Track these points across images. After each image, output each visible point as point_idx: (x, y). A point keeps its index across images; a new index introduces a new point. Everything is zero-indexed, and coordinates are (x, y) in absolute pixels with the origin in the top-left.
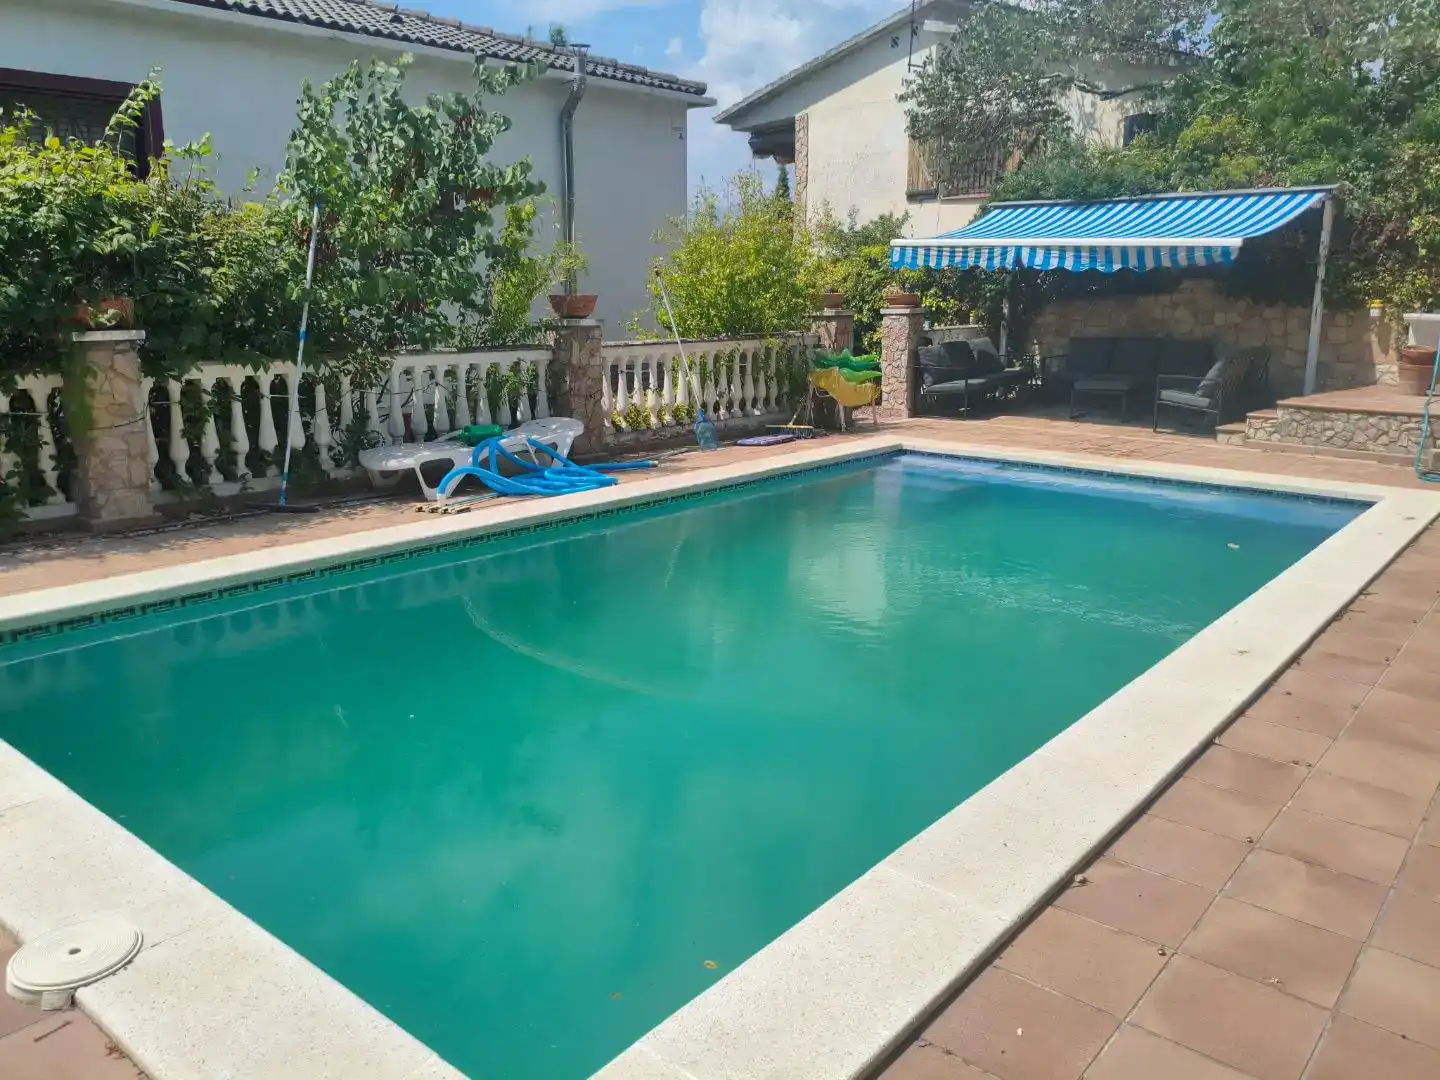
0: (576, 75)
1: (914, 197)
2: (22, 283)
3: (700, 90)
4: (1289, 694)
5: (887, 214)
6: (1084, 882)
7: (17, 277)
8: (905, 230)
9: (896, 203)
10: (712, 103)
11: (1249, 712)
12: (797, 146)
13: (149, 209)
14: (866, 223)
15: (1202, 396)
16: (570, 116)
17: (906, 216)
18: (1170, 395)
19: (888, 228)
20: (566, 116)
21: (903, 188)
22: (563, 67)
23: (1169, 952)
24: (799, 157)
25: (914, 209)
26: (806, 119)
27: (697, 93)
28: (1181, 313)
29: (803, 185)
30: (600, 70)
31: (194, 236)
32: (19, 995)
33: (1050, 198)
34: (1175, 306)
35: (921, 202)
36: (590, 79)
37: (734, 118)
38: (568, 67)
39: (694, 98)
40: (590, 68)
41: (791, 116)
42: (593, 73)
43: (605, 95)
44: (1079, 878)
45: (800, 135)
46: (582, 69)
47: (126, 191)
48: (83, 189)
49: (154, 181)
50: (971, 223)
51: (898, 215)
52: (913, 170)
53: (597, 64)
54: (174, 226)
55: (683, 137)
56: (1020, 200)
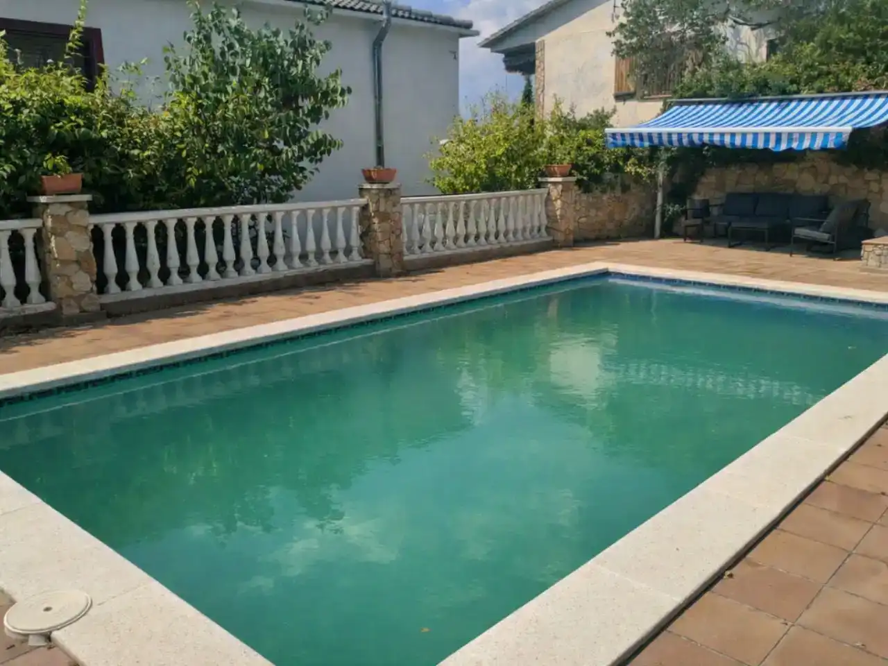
0: (385, 16)
1: (620, 97)
2: (14, 164)
3: (468, 26)
4: (880, 445)
5: (600, 109)
6: (731, 576)
7: (10, 159)
8: (612, 121)
9: (606, 102)
10: (477, 33)
11: (850, 458)
12: (537, 62)
13: (96, 112)
14: (584, 115)
15: (824, 232)
16: (380, 45)
17: (614, 111)
18: (801, 232)
19: (601, 120)
20: (377, 46)
21: (611, 90)
22: (375, 12)
23: (790, 623)
24: (538, 70)
25: (620, 105)
26: (543, 43)
27: (466, 28)
28: (807, 177)
29: (541, 90)
30: (400, 13)
31: (126, 130)
32: (14, 637)
33: (714, 97)
34: (801, 171)
35: (625, 100)
36: (394, 20)
37: (492, 44)
38: (379, 11)
39: (463, 31)
40: (394, 12)
41: (533, 41)
42: (396, 16)
43: (403, 30)
44: (728, 573)
45: (538, 55)
46: (388, 13)
47: (80, 100)
48: (52, 99)
49: (98, 93)
50: (659, 115)
51: (608, 109)
52: (619, 78)
53: (398, 10)
54: (113, 123)
55: (456, 58)
56: (691, 98)
